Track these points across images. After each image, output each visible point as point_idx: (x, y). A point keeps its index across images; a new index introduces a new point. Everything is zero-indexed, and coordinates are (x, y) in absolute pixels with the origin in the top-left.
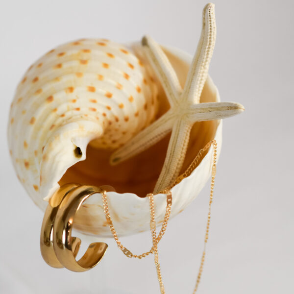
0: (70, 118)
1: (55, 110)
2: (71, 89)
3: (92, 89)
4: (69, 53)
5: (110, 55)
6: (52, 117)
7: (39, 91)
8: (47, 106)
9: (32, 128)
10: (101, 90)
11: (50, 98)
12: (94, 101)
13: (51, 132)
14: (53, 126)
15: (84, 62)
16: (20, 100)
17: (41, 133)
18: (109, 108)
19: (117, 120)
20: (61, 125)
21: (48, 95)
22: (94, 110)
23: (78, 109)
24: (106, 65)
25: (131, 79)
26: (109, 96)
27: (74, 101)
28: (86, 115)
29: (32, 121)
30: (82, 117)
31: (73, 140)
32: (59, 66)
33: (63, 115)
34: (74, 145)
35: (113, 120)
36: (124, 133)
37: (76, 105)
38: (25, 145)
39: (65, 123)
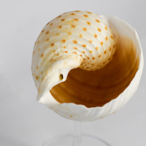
0: (61, 57)
1: (54, 51)
2: (64, 41)
3: (75, 42)
4: (67, 20)
5: (89, 23)
6: (52, 54)
7: (48, 40)
8: (50, 48)
9: (41, 59)
10: (81, 42)
11: (53, 45)
12: (76, 48)
13: (50, 63)
14: (52, 60)
15: (73, 26)
16: (39, 42)
17: (46, 63)
18: (84, 52)
19: (88, 58)
20: (56, 60)
21: (52, 43)
22: (75, 53)
23: (66, 52)
24: (85, 29)
25: (98, 38)
26: (84, 46)
27: (65, 47)
28: (70, 56)
29: (42, 55)
30: (67, 57)
31: (60, 70)
32: (60, 27)
33: (58, 55)
34: (60, 73)
35: (86, 58)
36: (93, 65)
37: (66, 50)
38: (37, 67)
39: (58, 59)
